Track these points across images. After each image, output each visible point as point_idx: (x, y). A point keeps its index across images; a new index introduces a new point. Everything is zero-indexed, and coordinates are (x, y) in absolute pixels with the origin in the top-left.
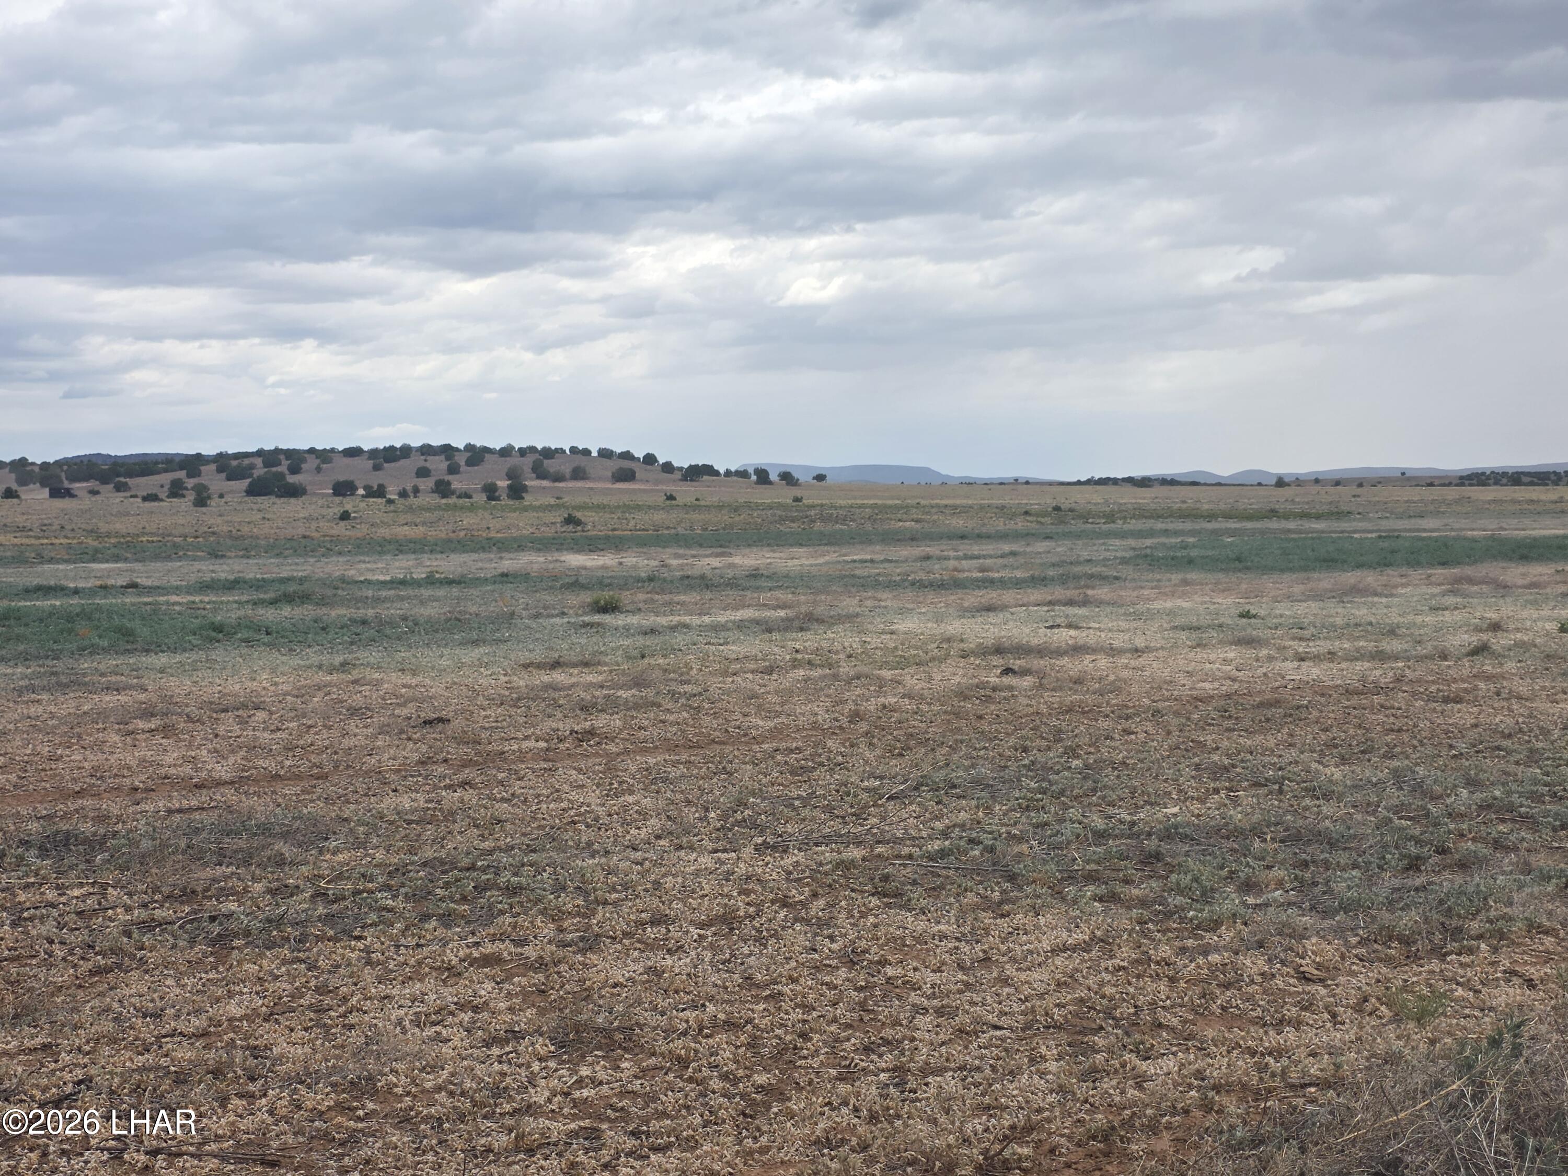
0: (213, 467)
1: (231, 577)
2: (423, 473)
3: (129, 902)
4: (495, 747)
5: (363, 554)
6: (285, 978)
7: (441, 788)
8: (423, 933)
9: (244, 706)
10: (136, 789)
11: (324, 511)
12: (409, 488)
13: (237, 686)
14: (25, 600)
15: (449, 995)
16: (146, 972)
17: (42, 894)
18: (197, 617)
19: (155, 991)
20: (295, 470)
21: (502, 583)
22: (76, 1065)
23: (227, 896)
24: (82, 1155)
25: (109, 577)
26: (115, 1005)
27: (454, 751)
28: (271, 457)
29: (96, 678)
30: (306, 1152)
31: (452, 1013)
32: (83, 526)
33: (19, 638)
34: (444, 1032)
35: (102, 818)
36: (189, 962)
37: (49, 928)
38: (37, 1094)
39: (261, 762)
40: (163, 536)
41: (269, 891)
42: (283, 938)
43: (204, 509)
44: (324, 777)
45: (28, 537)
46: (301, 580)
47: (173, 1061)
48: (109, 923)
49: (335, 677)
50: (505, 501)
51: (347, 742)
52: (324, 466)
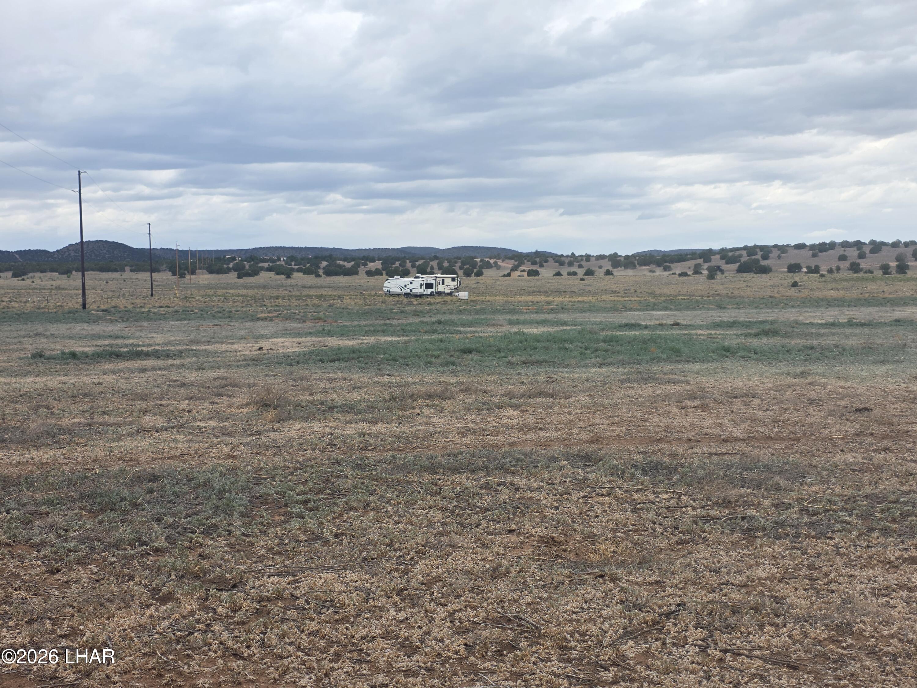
0: (718, 256)
1: (731, 320)
2: (843, 258)
3: (694, 504)
4: (904, 428)
5: (806, 307)
6: (789, 557)
7: (870, 451)
8: (871, 539)
9: (746, 395)
10: (690, 440)
11: (782, 282)
12: (834, 268)
13: (741, 383)
14: (620, 331)
15: (892, 579)
16: (708, 546)
17: (646, 495)
18: (714, 343)
19: (715, 557)
20: (765, 257)
21: (896, 325)
22: (676, 595)
23: (749, 506)
24: (684, 647)
25: (662, 319)
26: (693, 563)
27: (876, 428)
28: (751, 250)
29: (662, 376)
30: (813, 664)
31: (894, 590)
32: (647, 290)
33: (619, 352)
34: (891, 601)
35: (674, 456)
36: (732, 542)
37: (651, 515)
38: (657, 608)
39: (759, 429)
40: (690, 296)
41: (773, 505)
42: (785, 534)
43: (713, 281)
44: (798, 440)
45: (618, 296)
46: (771, 322)
47: (729, 598)
48: (684, 515)
49: (797, 381)
50: (894, 275)
51: (809, 420)
52: (783, 255)
